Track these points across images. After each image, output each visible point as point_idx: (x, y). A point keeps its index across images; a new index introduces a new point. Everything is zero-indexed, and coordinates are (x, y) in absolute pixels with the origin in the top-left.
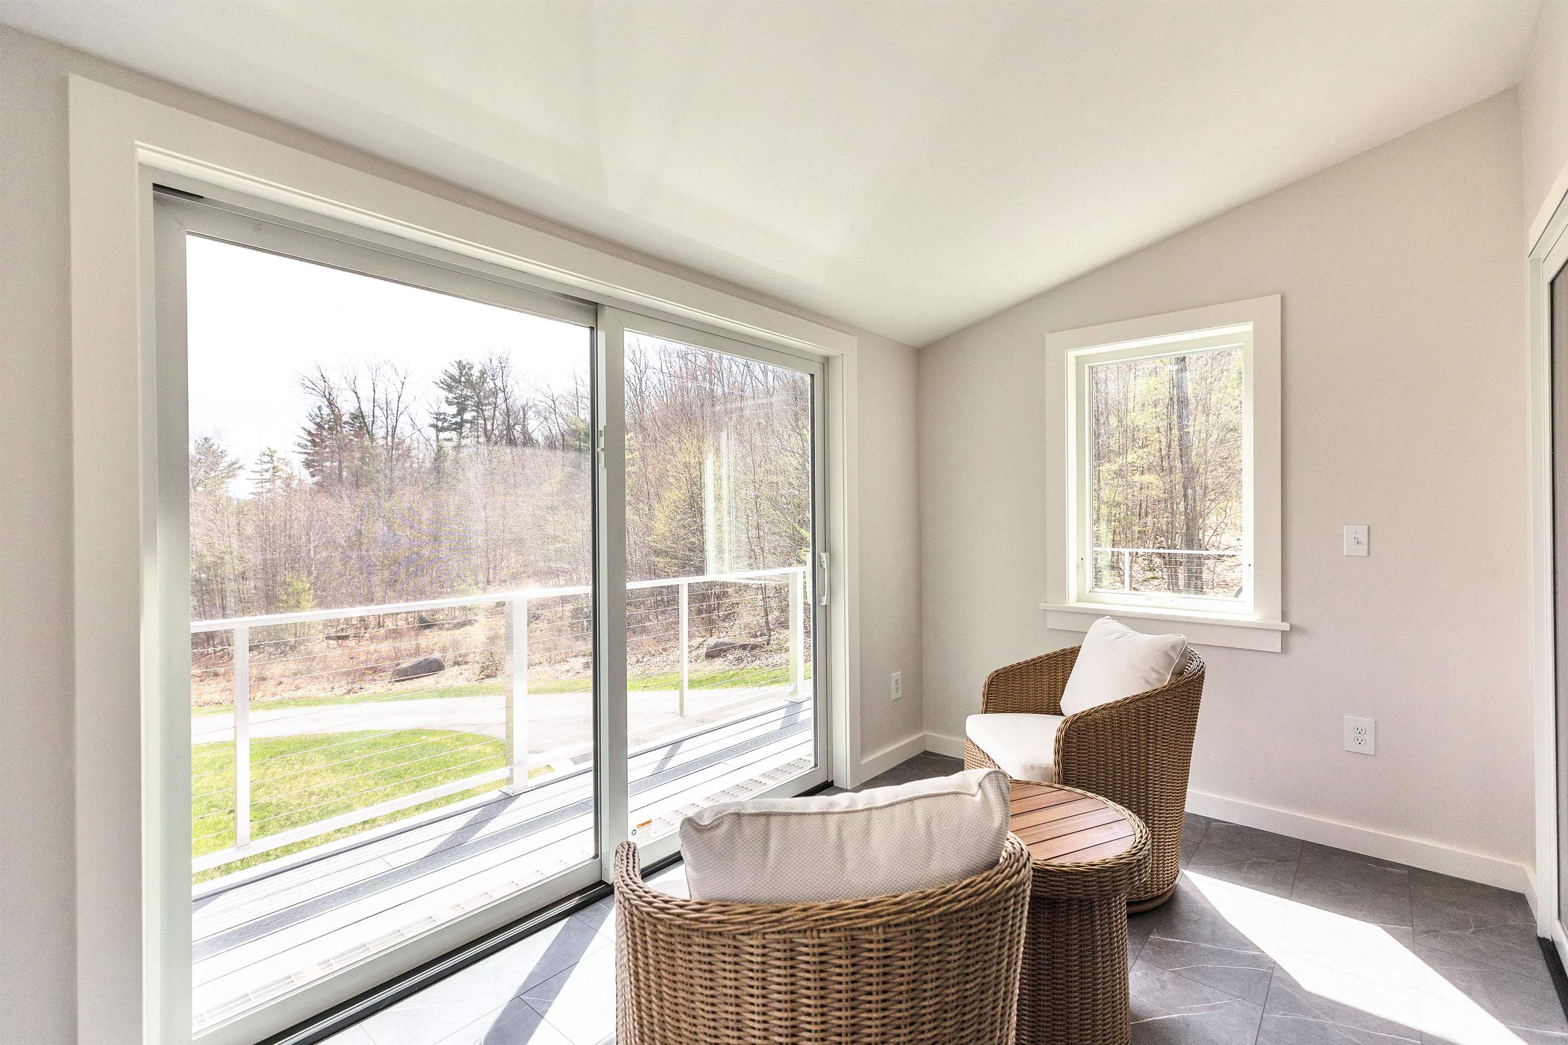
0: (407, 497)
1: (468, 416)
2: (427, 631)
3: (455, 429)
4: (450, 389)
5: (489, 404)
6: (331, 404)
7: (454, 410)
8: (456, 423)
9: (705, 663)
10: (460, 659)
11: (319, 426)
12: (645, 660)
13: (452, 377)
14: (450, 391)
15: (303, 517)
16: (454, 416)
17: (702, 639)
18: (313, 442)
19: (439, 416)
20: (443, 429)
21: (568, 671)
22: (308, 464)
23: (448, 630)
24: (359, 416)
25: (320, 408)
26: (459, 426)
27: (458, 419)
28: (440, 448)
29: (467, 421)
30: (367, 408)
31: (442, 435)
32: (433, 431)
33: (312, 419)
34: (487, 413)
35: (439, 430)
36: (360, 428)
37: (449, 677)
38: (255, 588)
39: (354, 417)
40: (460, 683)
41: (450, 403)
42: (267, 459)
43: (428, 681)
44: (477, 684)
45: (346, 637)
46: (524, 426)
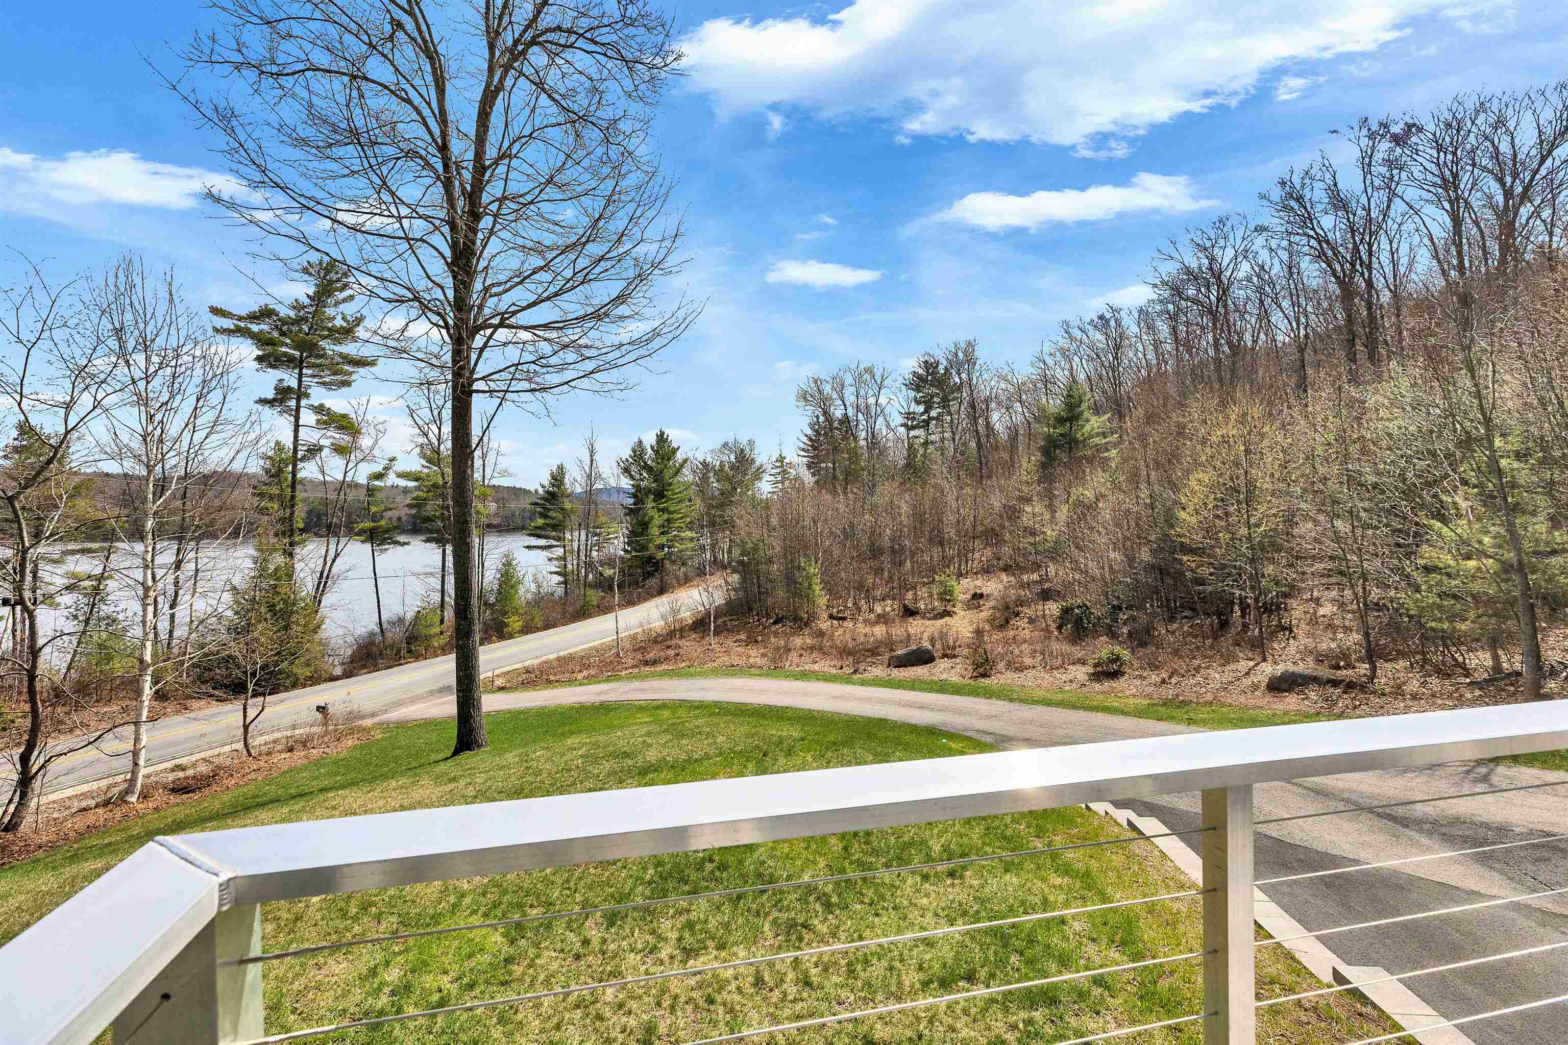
0: (886, 491)
1: (933, 413)
2: (911, 619)
3: (922, 427)
4: (918, 389)
5: (954, 399)
6: (825, 413)
7: (921, 408)
8: (924, 421)
9: (1268, 698)
10: (949, 652)
11: (818, 433)
12: (1173, 681)
13: (919, 377)
14: (918, 391)
15: (811, 511)
16: (922, 414)
17: (1252, 663)
18: (815, 448)
19: (909, 415)
20: (913, 428)
21: (1071, 681)
22: (809, 467)
23: (929, 619)
24: (845, 420)
25: (817, 417)
26: (927, 423)
27: (925, 417)
28: (911, 446)
29: (933, 418)
30: (851, 412)
31: (912, 433)
32: (902, 430)
33: (811, 426)
34: (952, 409)
35: (910, 428)
36: (846, 432)
37: (942, 670)
38: (778, 570)
39: (841, 422)
40: (954, 678)
41: (918, 402)
42: (778, 464)
43: (920, 671)
44: (972, 682)
45: (844, 619)
46: (987, 418)
